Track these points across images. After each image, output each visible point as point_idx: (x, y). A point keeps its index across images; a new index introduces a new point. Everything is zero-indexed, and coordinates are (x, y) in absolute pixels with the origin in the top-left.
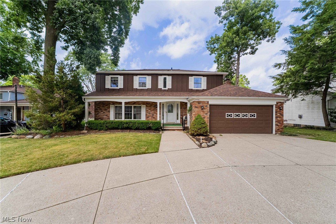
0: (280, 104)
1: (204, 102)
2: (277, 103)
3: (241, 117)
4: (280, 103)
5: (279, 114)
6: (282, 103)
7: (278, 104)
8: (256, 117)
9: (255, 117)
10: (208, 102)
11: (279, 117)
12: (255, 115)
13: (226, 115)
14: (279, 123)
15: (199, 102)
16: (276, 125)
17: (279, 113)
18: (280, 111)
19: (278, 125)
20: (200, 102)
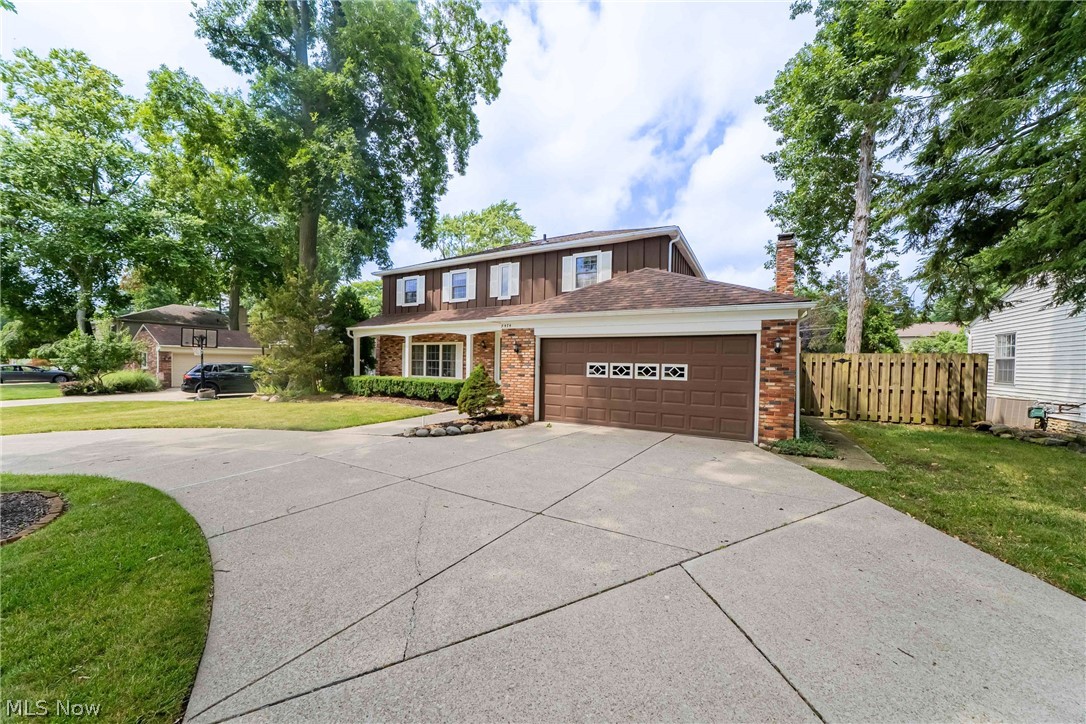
0: (781, 328)
1: (522, 332)
2: (766, 326)
3: (634, 374)
4: (780, 323)
5: (773, 369)
6: (788, 324)
7: (769, 328)
8: (685, 379)
9: (682, 375)
10: (533, 331)
11: (772, 381)
12: (682, 369)
13: (588, 367)
14: (771, 403)
15: (511, 333)
16: (761, 409)
17: (772, 365)
18: (781, 358)
19: (766, 410)
20: (513, 332)
